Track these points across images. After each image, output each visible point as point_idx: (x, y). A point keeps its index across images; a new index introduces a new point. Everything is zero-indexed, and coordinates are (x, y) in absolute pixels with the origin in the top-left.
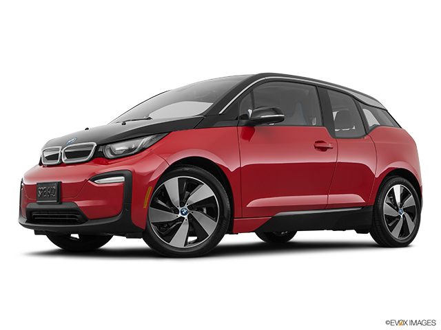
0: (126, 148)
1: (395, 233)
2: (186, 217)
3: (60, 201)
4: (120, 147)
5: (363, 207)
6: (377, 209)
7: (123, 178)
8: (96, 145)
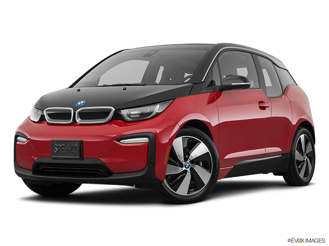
0: (140, 112)
1: (301, 175)
2: (188, 169)
3: (82, 158)
4: (135, 112)
5: (283, 155)
6: (292, 156)
7: (147, 139)
8: (114, 109)
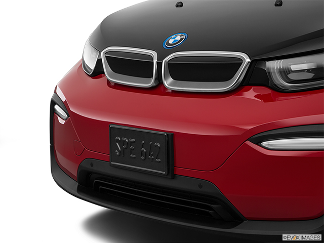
0: (312, 66)
8: (248, 60)
